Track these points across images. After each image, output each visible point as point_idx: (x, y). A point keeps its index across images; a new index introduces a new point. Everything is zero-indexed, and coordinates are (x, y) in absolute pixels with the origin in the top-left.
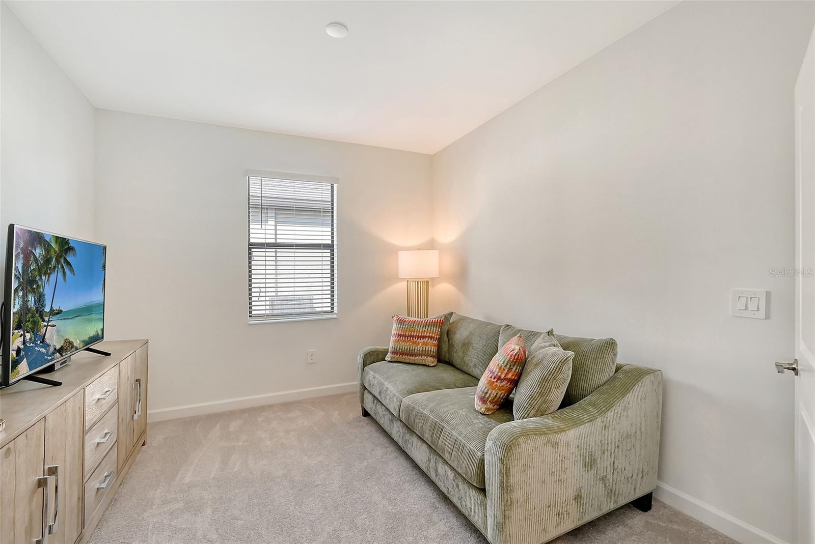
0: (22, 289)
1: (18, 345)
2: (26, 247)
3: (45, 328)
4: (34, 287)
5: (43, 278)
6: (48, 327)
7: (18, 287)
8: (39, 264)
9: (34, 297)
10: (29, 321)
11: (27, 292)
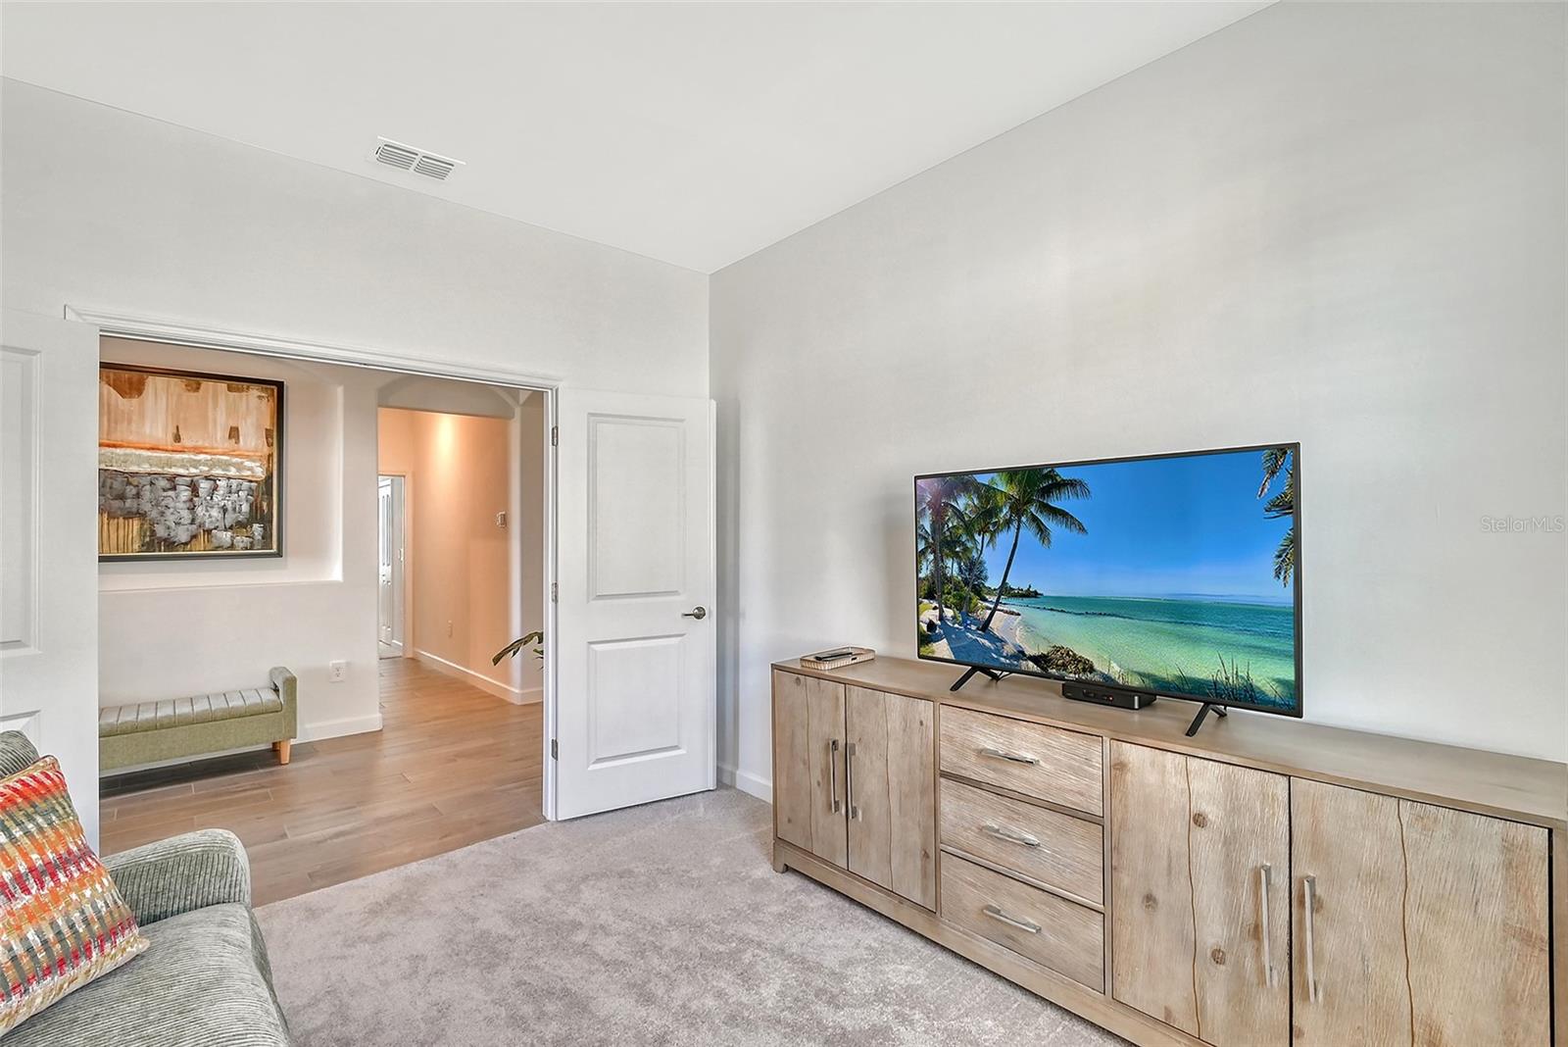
0: (934, 552)
1: (931, 618)
2: (936, 501)
3: (989, 612)
4: (958, 549)
5: (978, 538)
6: (997, 612)
7: (926, 548)
8: (966, 519)
9: (959, 564)
10: (949, 593)
11: (942, 556)
